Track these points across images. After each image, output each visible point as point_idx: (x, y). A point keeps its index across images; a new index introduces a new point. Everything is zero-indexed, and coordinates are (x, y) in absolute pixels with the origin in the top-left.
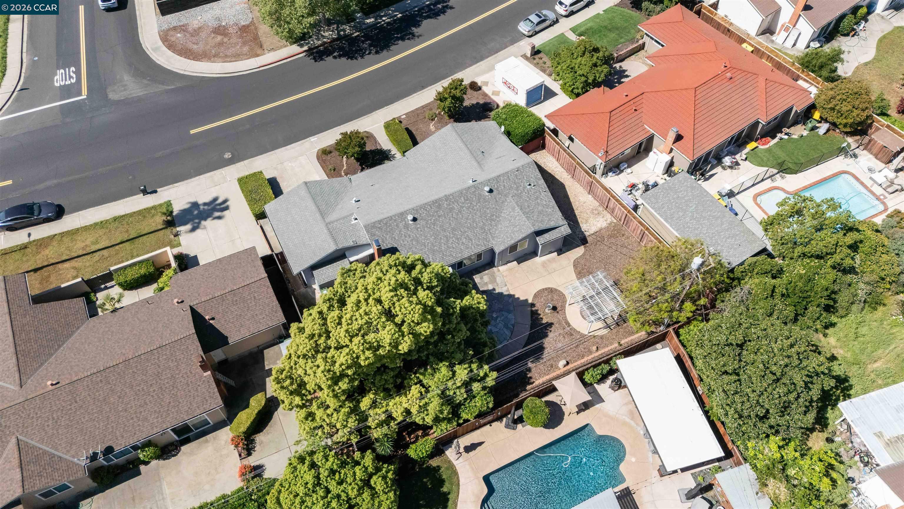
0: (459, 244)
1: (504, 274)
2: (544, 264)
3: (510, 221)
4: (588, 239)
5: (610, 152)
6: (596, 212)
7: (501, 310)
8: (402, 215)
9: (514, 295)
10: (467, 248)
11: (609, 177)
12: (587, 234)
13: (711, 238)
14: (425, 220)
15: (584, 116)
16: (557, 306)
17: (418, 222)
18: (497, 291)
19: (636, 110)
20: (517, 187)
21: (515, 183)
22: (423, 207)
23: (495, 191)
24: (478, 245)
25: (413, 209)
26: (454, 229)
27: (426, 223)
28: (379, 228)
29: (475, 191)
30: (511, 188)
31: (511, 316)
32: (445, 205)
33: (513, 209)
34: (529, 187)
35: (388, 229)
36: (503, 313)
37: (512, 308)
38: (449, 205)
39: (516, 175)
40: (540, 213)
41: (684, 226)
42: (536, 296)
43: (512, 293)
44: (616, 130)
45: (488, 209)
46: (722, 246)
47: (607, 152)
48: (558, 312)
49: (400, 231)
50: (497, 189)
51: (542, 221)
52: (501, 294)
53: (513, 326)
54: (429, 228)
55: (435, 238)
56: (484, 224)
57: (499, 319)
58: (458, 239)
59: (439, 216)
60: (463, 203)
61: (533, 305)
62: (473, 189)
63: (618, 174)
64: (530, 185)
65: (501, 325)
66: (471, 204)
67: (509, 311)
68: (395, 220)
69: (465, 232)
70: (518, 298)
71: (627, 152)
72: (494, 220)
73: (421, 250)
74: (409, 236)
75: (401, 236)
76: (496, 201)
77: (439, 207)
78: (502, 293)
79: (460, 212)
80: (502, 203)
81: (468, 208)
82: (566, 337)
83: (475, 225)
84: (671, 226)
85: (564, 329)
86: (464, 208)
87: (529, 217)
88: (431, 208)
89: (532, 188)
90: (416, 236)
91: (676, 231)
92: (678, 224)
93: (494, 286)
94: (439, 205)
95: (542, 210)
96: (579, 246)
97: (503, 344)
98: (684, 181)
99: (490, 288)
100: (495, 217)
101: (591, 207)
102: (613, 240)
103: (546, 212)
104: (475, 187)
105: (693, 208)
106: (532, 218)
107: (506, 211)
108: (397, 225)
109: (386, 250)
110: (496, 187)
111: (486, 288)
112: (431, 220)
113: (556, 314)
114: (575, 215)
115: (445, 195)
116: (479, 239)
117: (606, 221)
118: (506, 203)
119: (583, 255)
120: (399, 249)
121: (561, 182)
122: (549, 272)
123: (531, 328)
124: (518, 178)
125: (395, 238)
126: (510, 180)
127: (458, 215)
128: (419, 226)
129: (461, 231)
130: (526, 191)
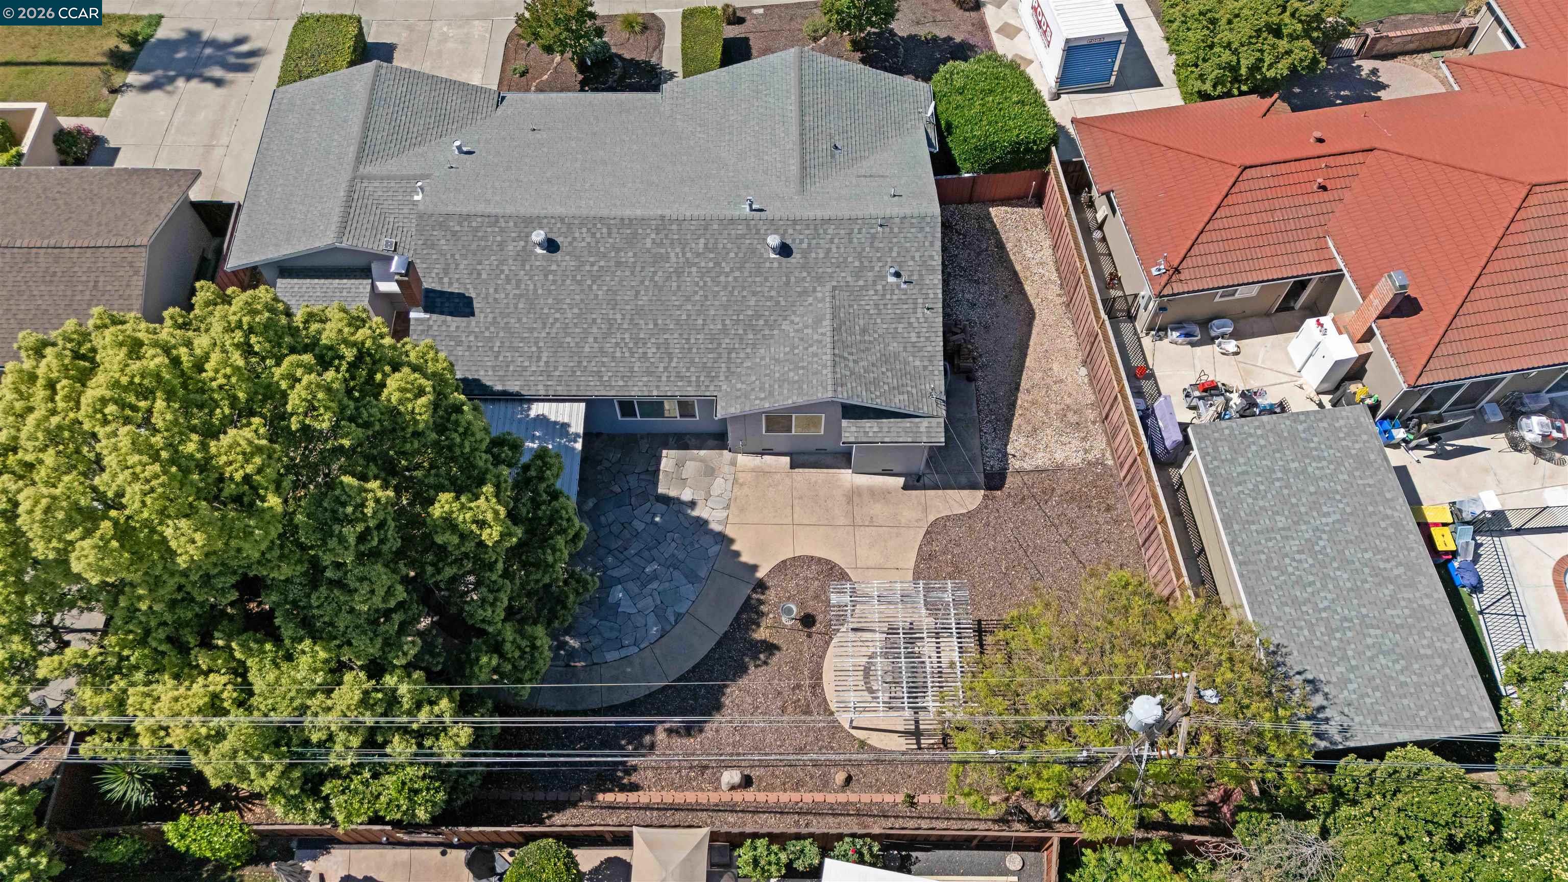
0: (632, 354)
1: (742, 477)
2: (853, 495)
3: (794, 347)
4: (1009, 480)
5: (1185, 275)
6: (1072, 418)
7: (673, 564)
8: (531, 222)
9: (731, 541)
10: (649, 373)
11: (1166, 341)
12: (1014, 464)
13: (1331, 632)
14: (577, 258)
15: (1170, 153)
16: (819, 618)
17: (558, 256)
18: (695, 513)
19: (1323, 188)
20: (862, 268)
21: (860, 256)
22: (590, 223)
23: (796, 258)
24: (680, 377)
25: (562, 220)
26: (639, 311)
27: (578, 268)
28: (454, 234)
29: (743, 236)
30: (842, 264)
31: (688, 590)
32: (648, 241)
33: (818, 321)
34: (892, 279)
35: (474, 246)
36: (676, 574)
37: (703, 574)
38: (661, 244)
39: (874, 237)
40: (886, 359)
41: (1269, 560)
42: (782, 567)
43: (730, 532)
44: (1235, 222)
45: (754, 294)
46: (1352, 669)
47: (1177, 270)
48: (809, 636)
49: (502, 262)
50: (805, 254)
51: (875, 382)
52: (701, 524)
53: (679, 617)
54: (579, 283)
55: (579, 316)
56: (725, 330)
57: (655, 585)
58: (637, 341)
59: (618, 264)
60: (698, 255)
61: (761, 586)
62: (741, 229)
63: (1193, 345)
64: (897, 275)
65: (647, 603)
66: (718, 264)
67: (692, 577)
68: (502, 230)
69: (665, 330)
70: (737, 554)
71: (1242, 293)
72: (756, 331)
73: (531, 330)
74: (518, 283)
75: (498, 277)
76: (787, 283)
77: (632, 240)
78: (706, 523)
79: (679, 273)
80: (800, 294)
81: (704, 273)
82: (790, 709)
83: (700, 322)
84: (1231, 544)
85: (798, 686)
86: (694, 269)
87: (845, 359)
88: (609, 234)
89: (898, 286)
90: (535, 290)
91: (1240, 564)
92: (1254, 548)
93: (699, 497)
94: (634, 235)
95: (896, 356)
96: (973, 486)
97: (624, 653)
98: (1348, 435)
99: (686, 496)
100: (761, 322)
101: (1068, 401)
102: (1072, 511)
103: (906, 363)
104: (748, 225)
105: (1330, 520)
106: (851, 364)
107: (797, 320)
108: (502, 245)
109: (442, 293)
110: (805, 246)
111: (673, 493)
112: (592, 265)
113: (802, 637)
114: (1013, 405)
115: (662, 218)
116: (692, 362)
117: (1086, 451)
118: (810, 300)
119: (970, 515)
120: (476, 305)
121: (1030, 305)
122: (858, 521)
123: (719, 644)
124: (876, 244)
125: (479, 274)
126: (851, 242)
127: (669, 278)
128: (554, 267)
129: (656, 325)
130: (879, 287)
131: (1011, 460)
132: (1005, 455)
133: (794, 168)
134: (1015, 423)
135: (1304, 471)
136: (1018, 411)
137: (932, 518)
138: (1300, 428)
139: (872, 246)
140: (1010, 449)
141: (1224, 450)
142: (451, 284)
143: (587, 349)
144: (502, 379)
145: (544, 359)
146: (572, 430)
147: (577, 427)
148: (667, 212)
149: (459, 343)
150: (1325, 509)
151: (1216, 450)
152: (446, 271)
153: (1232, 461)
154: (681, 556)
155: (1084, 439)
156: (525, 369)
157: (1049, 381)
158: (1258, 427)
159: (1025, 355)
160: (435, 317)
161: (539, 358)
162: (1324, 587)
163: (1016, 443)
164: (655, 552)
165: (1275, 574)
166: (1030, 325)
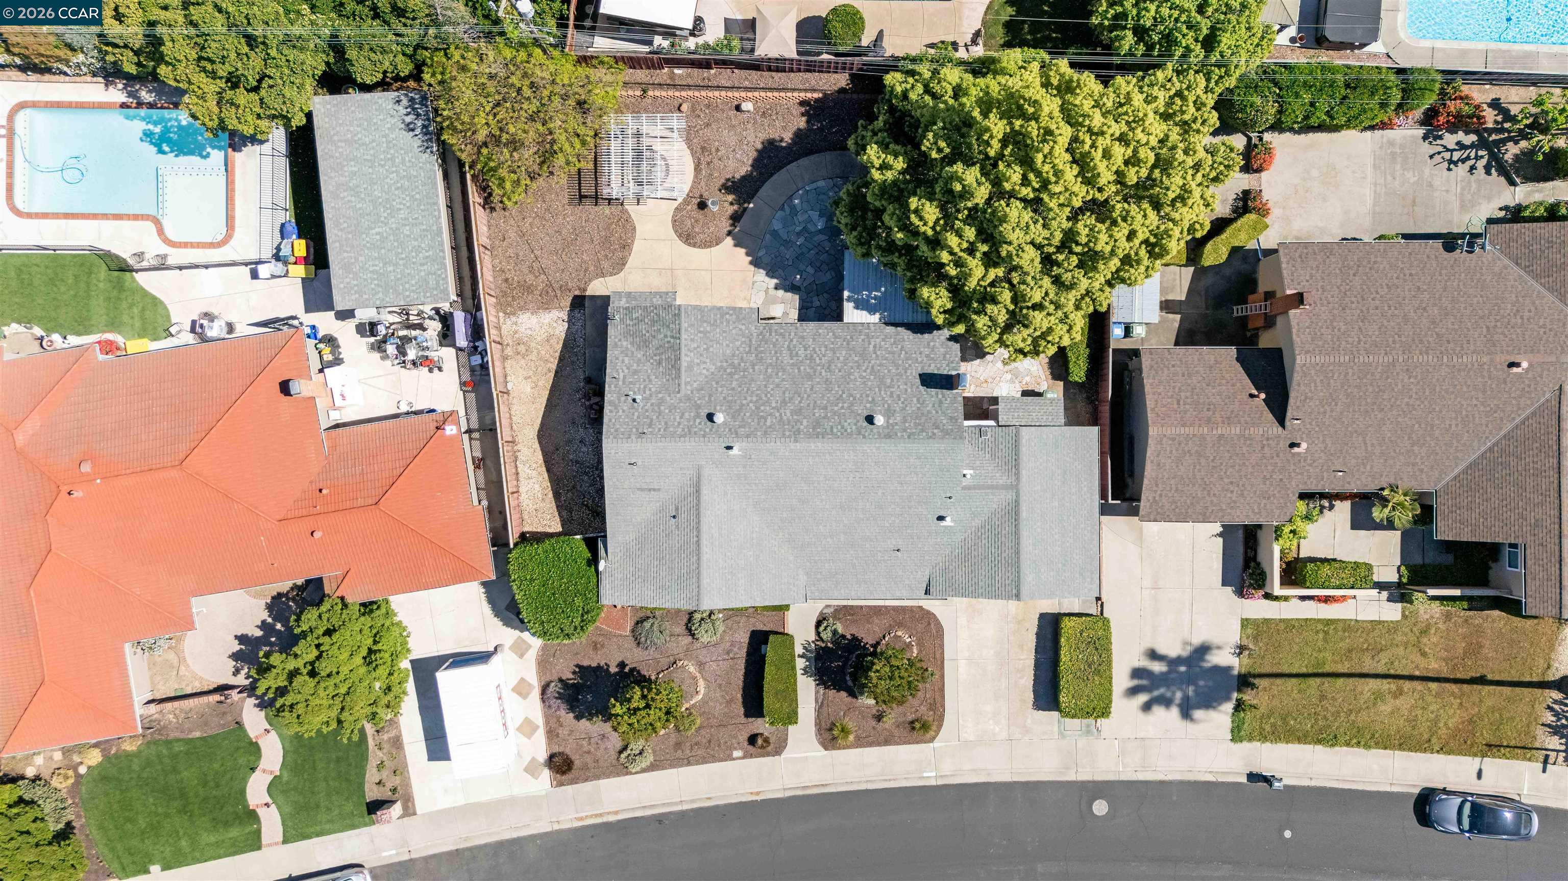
0: (814, 350)
3: (707, 349)
4: (569, 303)
6: (522, 348)
7: (787, 243)
8: (889, 434)
9: (751, 263)
10: (803, 337)
13: (392, 159)
14: (852, 412)
16: (695, 207)
17: (866, 413)
18: (775, 281)
20: (659, 405)
21: (660, 413)
22: (846, 435)
23: (704, 413)
24: (781, 334)
25: (864, 437)
26: (810, 377)
27: (852, 404)
28: (937, 427)
29: (740, 427)
30: (672, 408)
31: (777, 225)
32: (805, 422)
33: (690, 367)
34: (639, 397)
35: (923, 419)
36: (785, 237)
37: (768, 236)
38: (797, 421)
39: (650, 425)
40: (646, 343)
42: (717, 243)
43: (752, 268)
45: (733, 389)
46: (385, 136)
48: (701, 196)
49: (904, 409)
50: (698, 416)
51: (654, 322)
52: (771, 274)
53: (782, 208)
54: (851, 395)
55: (850, 374)
56: (753, 365)
57: (798, 229)
58: (811, 358)
59: (825, 408)
60: (771, 415)
61: (730, 231)
62: (742, 431)
64: (635, 400)
65: (801, 218)
66: (758, 408)
67: (775, 234)
68: (905, 430)
69: (793, 365)
70: (747, 254)
72: (732, 365)
73: (880, 365)
74: (891, 395)
75: (906, 400)
76: (710, 396)
77: (817, 424)
78: (767, 275)
79: (784, 402)
80: (702, 389)
81: (768, 402)
82: (713, 150)
83: (769, 371)
84: (440, 217)
85: (708, 164)
86: (774, 405)
87: (672, 337)
88: (832, 428)
89: (635, 393)
90: (880, 390)
91: (436, 204)
92: (426, 213)
93: (772, 292)
94: (814, 429)
95: (639, 348)
96: (593, 297)
97: (814, 186)
98: (352, 288)
99: (781, 293)
100: (728, 371)
101: (523, 362)
102: (530, 279)
103: (632, 343)
104: (737, 434)
105: (377, 230)
106: (669, 333)
107: (705, 371)
108: (905, 420)
109: (942, 388)
110: (698, 421)
111: (789, 295)
112: (842, 408)
113: (705, 195)
114: (561, 359)
115: (796, 441)
116: (775, 346)
117: (516, 323)
118: (695, 385)
119: (597, 276)
120: (918, 381)
121: (540, 443)
122: (669, 273)
123: (757, 191)
124: (648, 421)
125: (918, 400)
126: (666, 423)
127: (791, 399)
128: (868, 405)
129: (799, 369)
130: (648, 392)
131: (566, 318)
132: (569, 321)
133: (705, 491)
134: (559, 347)
135: (385, 264)
136: (557, 355)
137: (622, 274)
138: (380, 295)
139: (652, 420)
140: (566, 325)
141: (432, 283)
142: (937, 394)
143: (844, 353)
144: (898, 334)
145: (871, 346)
146: (852, 305)
147: (848, 307)
148: (792, 446)
149: (927, 356)
150: (378, 237)
151: (438, 283)
152: (941, 402)
153: (429, 273)
154: (782, 248)
155: (516, 332)
156: (883, 340)
157: (534, 379)
158: (408, 296)
159: (548, 400)
160: (945, 373)
161: (875, 347)
162: (390, 187)
163: (561, 329)
164: (799, 252)
165: (417, 196)
166: (543, 424)
